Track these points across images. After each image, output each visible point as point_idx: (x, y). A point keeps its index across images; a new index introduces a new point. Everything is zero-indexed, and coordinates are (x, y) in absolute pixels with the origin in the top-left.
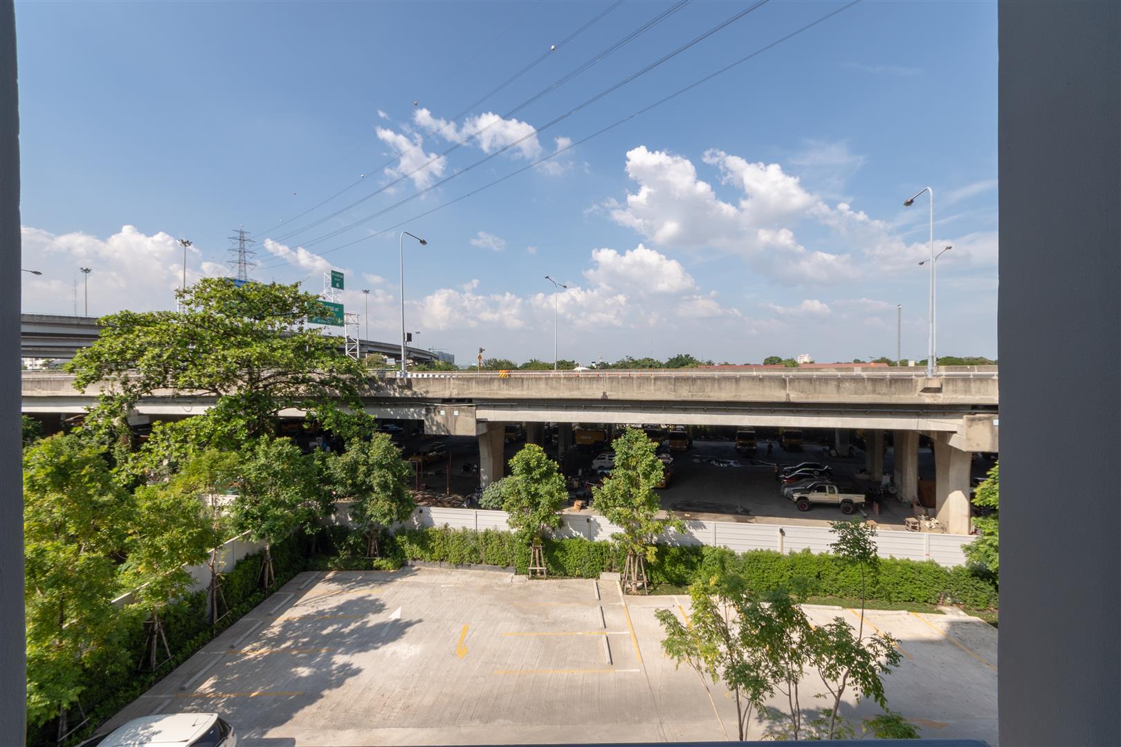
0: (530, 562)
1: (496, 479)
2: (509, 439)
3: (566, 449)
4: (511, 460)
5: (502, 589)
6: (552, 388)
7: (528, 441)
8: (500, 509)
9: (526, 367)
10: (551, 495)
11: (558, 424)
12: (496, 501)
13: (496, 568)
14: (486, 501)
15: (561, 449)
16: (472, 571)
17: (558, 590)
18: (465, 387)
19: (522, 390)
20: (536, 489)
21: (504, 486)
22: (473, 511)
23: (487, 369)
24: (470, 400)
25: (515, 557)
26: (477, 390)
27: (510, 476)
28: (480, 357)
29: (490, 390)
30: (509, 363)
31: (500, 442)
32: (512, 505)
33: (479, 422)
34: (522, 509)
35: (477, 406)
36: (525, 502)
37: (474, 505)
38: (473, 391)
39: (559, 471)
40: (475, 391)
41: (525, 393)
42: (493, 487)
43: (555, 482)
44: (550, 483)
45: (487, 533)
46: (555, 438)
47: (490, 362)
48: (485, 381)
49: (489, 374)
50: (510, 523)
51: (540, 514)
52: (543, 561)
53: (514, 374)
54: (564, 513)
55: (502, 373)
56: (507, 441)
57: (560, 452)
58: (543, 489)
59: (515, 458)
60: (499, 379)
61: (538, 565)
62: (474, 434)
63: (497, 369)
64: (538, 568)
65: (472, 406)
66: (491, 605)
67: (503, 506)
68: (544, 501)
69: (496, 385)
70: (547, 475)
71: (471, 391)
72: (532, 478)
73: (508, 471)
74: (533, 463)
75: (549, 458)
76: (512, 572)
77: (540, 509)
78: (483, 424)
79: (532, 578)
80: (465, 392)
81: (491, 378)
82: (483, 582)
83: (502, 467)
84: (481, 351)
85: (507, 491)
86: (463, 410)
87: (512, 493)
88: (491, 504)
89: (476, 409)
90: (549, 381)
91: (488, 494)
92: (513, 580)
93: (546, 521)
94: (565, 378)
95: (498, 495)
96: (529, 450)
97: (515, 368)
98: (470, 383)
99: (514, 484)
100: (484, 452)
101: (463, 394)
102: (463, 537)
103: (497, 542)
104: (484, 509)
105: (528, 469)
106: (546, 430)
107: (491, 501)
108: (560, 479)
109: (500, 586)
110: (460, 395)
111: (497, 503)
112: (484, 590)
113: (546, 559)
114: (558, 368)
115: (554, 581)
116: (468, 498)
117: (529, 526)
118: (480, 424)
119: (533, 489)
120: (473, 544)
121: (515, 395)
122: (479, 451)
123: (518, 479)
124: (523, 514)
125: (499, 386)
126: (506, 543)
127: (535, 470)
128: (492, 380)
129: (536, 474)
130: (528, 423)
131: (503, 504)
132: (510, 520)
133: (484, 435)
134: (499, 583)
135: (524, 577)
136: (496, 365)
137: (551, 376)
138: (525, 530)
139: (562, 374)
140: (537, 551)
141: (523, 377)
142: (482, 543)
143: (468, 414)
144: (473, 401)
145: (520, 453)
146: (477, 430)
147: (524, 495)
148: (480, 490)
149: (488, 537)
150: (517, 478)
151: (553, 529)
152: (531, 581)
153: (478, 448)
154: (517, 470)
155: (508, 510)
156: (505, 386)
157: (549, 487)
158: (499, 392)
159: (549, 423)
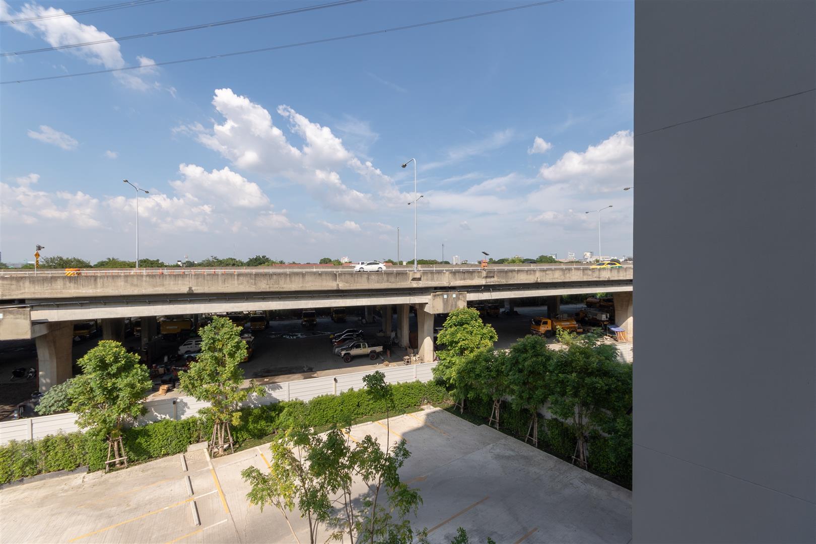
0: (107, 456)
1: (61, 379)
2: (80, 337)
3: (150, 339)
4: (81, 359)
5: (70, 493)
6: (132, 285)
7: (104, 336)
8: (68, 411)
9: (102, 265)
10: (132, 386)
11: (141, 318)
12: (61, 403)
13: (61, 473)
14: (45, 407)
15: (145, 340)
16: (25, 486)
17: (141, 474)
18: (13, 287)
19: (96, 287)
20: (114, 384)
21: (72, 387)
22: (27, 421)
23: (50, 267)
24: (22, 301)
25: (88, 456)
26: (32, 290)
27: (78, 376)
28: (37, 255)
29: (52, 289)
30: (79, 261)
31: (66, 342)
32: (83, 404)
33: (34, 323)
34: (95, 406)
35: (32, 307)
36: (100, 399)
37: (28, 413)
38: (27, 290)
39: (141, 362)
40: (28, 291)
41: (98, 291)
42: (55, 391)
43: (137, 374)
44: (131, 375)
45: (47, 440)
46: (138, 331)
47: (52, 260)
48: (43, 280)
49: (49, 273)
50: (80, 424)
51: (119, 407)
52: (123, 452)
53: (84, 272)
54: (147, 401)
55: (69, 272)
56: (77, 339)
57: (143, 343)
58: (121, 382)
59: (86, 357)
60: (64, 278)
61: (117, 456)
62: (28, 336)
63: (63, 268)
64: (117, 460)
65: (25, 307)
66: (53, 515)
67: (70, 408)
68: (124, 394)
69: (59, 284)
70: (127, 368)
71: (23, 291)
72: (109, 374)
73: (77, 371)
74: (109, 359)
75: (128, 351)
76: (84, 471)
77: (118, 403)
78: (42, 325)
79: (110, 471)
80: (14, 293)
81: (52, 278)
82: (42, 493)
83: (71, 365)
84: (39, 248)
85: (75, 392)
86: (11, 312)
87: (83, 392)
88: (53, 408)
89: (30, 311)
90: (129, 279)
91: (45, 401)
92: (85, 480)
93: (126, 412)
94: (147, 276)
95: (62, 397)
96: (104, 346)
97: (88, 266)
98: (21, 284)
99: (85, 382)
100: (44, 354)
101: (10, 295)
102: (11, 451)
103: (63, 445)
104: (42, 415)
105: (103, 365)
106: (126, 325)
107: (53, 405)
108: (142, 370)
109: (66, 491)
110: (6, 296)
111: (62, 406)
112: (42, 502)
113: (127, 449)
114: (140, 266)
115: (137, 467)
116: (20, 407)
117: (104, 421)
118: (37, 327)
119: (109, 385)
120: (27, 456)
121: (86, 293)
122: (37, 353)
123: (91, 377)
124: (98, 410)
125: (64, 284)
126: (75, 445)
127: (112, 365)
128: (54, 279)
129: (113, 369)
130: (103, 320)
131: (70, 405)
132: (79, 421)
133: (44, 337)
134: (66, 488)
135: (100, 473)
136: (63, 264)
137: (132, 274)
138: (100, 426)
139: (144, 271)
140: (116, 443)
141: (96, 274)
142: (40, 452)
143: (19, 316)
144: (26, 302)
145: (92, 351)
146: (33, 332)
147: (98, 392)
148: (38, 394)
149: (49, 444)
150: (89, 376)
151: (135, 418)
152: (108, 474)
153: (35, 350)
154: (89, 368)
155: (77, 410)
156: (72, 285)
157: (129, 379)
158: (63, 291)
159: (131, 318)
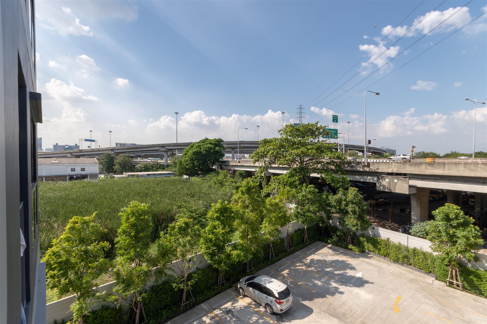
0: (448, 275)
1: (422, 220)
2: (433, 198)
3: (482, 209)
4: (434, 211)
5: (425, 285)
6: (470, 169)
7: (448, 200)
8: (426, 238)
9: (447, 156)
10: (468, 239)
11: (475, 193)
12: (422, 233)
13: (421, 271)
14: (415, 232)
15: (477, 209)
16: (404, 268)
17: (472, 301)
18: (402, 167)
19: (444, 170)
20: (454, 232)
21: (429, 225)
22: (406, 235)
23: (418, 157)
24: (405, 174)
25: (436, 269)
26: (410, 169)
27: (432, 221)
28: (412, 151)
29: (419, 169)
30: (433, 154)
31: (426, 200)
32: (434, 238)
33: (410, 186)
34: (442, 242)
35: (409, 178)
36: (445, 239)
37: (406, 231)
38: (407, 169)
39: (475, 224)
40: (408, 169)
41: (446, 172)
42: (420, 225)
43: (471, 231)
44: (467, 231)
45: (415, 250)
46: (471, 201)
47: (419, 153)
48: (415, 164)
49: (419, 160)
50: (432, 248)
51: (457, 248)
52: (459, 278)
53: (437, 160)
54: (479, 253)
55: (428, 160)
56: (431, 199)
57: (476, 211)
58: (460, 233)
59: (437, 211)
60: (426, 163)
61: (455, 280)
62: (407, 193)
63: (425, 158)
64: (455, 282)
65: (406, 178)
66: (417, 291)
67: (427, 237)
68: (461, 242)
69: (423, 167)
70: (465, 225)
71: (406, 169)
72: (451, 225)
73: (431, 217)
74: (452, 216)
75: (466, 214)
76: (433, 277)
77: (457, 246)
78: (414, 188)
79: (449, 286)
80: (402, 170)
81: (420, 163)
82: (412, 276)
83: (427, 213)
84: (413, 147)
85: (430, 229)
86: (400, 180)
87: (434, 231)
88: (418, 234)
89: (409, 180)
90: (468, 166)
91: (415, 228)
92: (434, 282)
93: (462, 254)
94: (482, 163)
95: (423, 230)
96: (449, 207)
97: (439, 157)
98: (405, 166)
99: (436, 226)
100: (414, 203)
101: (400, 171)
102: (399, 247)
103: (422, 256)
104: (413, 235)
105: (447, 218)
106: (464, 196)
107: (418, 232)
108: (475, 230)
109: (424, 282)
110: (398, 171)
111: (423, 234)
112: (412, 281)
113: (462, 279)
114: (476, 157)
115: (469, 295)
116: (403, 227)
117: (447, 254)
118: (412, 188)
119: (451, 232)
120: (405, 253)
121: (438, 173)
122: (411, 202)
123: (439, 223)
124: (443, 245)
125: (426, 167)
126: (429, 259)
127: (453, 220)
128: (421, 164)
129: (454, 223)
130: (448, 190)
131: (427, 236)
132: (432, 246)
133: (414, 194)
134: (423, 281)
135: (443, 283)
136: (425, 155)
137: (469, 162)
138: (444, 256)
139: (479, 161)
140: (454, 271)
141: (444, 162)
142: (411, 254)
143: (404, 182)
144: (407, 175)
145: (441, 208)
146: (410, 191)
147: (443, 234)
148: (411, 224)
149: (416, 252)
150: (438, 223)
151: (469, 261)
152: (448, 287)
153: (410, 200)
154: (438, 218)
155: (431, 240)
156: (430, 167)
157: (465, 233)
158: (425, 171)
159: (467, 192)
